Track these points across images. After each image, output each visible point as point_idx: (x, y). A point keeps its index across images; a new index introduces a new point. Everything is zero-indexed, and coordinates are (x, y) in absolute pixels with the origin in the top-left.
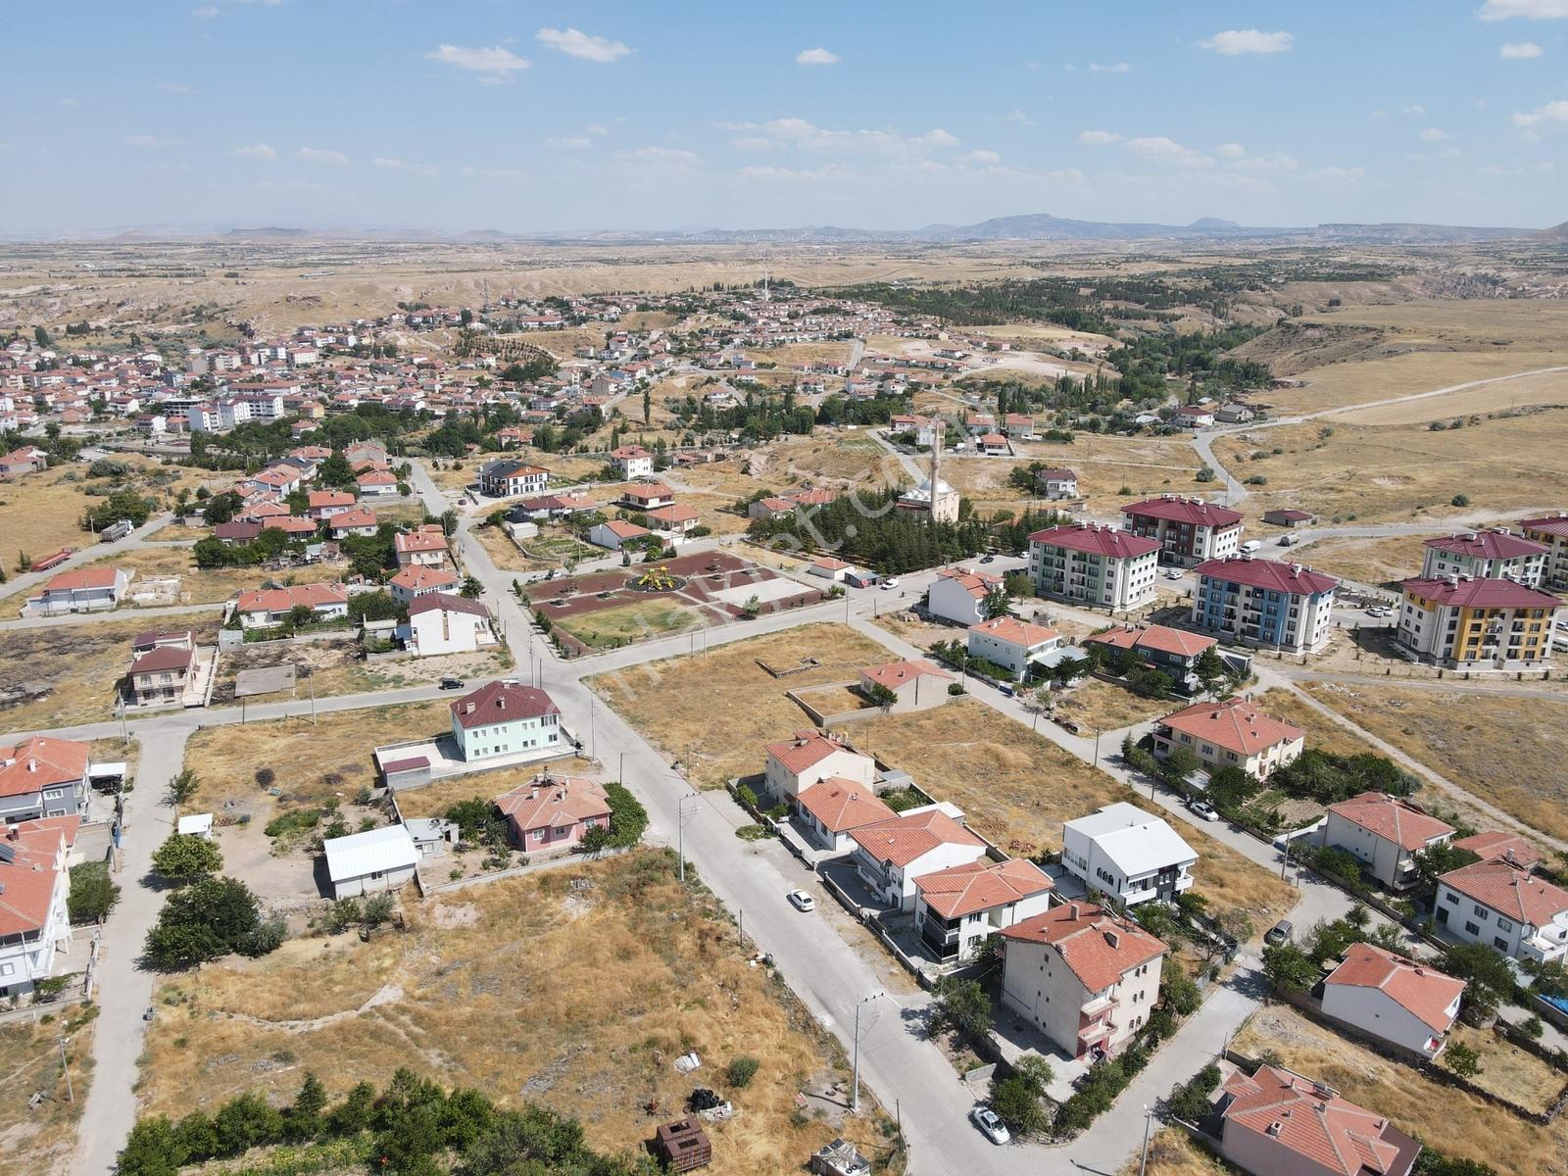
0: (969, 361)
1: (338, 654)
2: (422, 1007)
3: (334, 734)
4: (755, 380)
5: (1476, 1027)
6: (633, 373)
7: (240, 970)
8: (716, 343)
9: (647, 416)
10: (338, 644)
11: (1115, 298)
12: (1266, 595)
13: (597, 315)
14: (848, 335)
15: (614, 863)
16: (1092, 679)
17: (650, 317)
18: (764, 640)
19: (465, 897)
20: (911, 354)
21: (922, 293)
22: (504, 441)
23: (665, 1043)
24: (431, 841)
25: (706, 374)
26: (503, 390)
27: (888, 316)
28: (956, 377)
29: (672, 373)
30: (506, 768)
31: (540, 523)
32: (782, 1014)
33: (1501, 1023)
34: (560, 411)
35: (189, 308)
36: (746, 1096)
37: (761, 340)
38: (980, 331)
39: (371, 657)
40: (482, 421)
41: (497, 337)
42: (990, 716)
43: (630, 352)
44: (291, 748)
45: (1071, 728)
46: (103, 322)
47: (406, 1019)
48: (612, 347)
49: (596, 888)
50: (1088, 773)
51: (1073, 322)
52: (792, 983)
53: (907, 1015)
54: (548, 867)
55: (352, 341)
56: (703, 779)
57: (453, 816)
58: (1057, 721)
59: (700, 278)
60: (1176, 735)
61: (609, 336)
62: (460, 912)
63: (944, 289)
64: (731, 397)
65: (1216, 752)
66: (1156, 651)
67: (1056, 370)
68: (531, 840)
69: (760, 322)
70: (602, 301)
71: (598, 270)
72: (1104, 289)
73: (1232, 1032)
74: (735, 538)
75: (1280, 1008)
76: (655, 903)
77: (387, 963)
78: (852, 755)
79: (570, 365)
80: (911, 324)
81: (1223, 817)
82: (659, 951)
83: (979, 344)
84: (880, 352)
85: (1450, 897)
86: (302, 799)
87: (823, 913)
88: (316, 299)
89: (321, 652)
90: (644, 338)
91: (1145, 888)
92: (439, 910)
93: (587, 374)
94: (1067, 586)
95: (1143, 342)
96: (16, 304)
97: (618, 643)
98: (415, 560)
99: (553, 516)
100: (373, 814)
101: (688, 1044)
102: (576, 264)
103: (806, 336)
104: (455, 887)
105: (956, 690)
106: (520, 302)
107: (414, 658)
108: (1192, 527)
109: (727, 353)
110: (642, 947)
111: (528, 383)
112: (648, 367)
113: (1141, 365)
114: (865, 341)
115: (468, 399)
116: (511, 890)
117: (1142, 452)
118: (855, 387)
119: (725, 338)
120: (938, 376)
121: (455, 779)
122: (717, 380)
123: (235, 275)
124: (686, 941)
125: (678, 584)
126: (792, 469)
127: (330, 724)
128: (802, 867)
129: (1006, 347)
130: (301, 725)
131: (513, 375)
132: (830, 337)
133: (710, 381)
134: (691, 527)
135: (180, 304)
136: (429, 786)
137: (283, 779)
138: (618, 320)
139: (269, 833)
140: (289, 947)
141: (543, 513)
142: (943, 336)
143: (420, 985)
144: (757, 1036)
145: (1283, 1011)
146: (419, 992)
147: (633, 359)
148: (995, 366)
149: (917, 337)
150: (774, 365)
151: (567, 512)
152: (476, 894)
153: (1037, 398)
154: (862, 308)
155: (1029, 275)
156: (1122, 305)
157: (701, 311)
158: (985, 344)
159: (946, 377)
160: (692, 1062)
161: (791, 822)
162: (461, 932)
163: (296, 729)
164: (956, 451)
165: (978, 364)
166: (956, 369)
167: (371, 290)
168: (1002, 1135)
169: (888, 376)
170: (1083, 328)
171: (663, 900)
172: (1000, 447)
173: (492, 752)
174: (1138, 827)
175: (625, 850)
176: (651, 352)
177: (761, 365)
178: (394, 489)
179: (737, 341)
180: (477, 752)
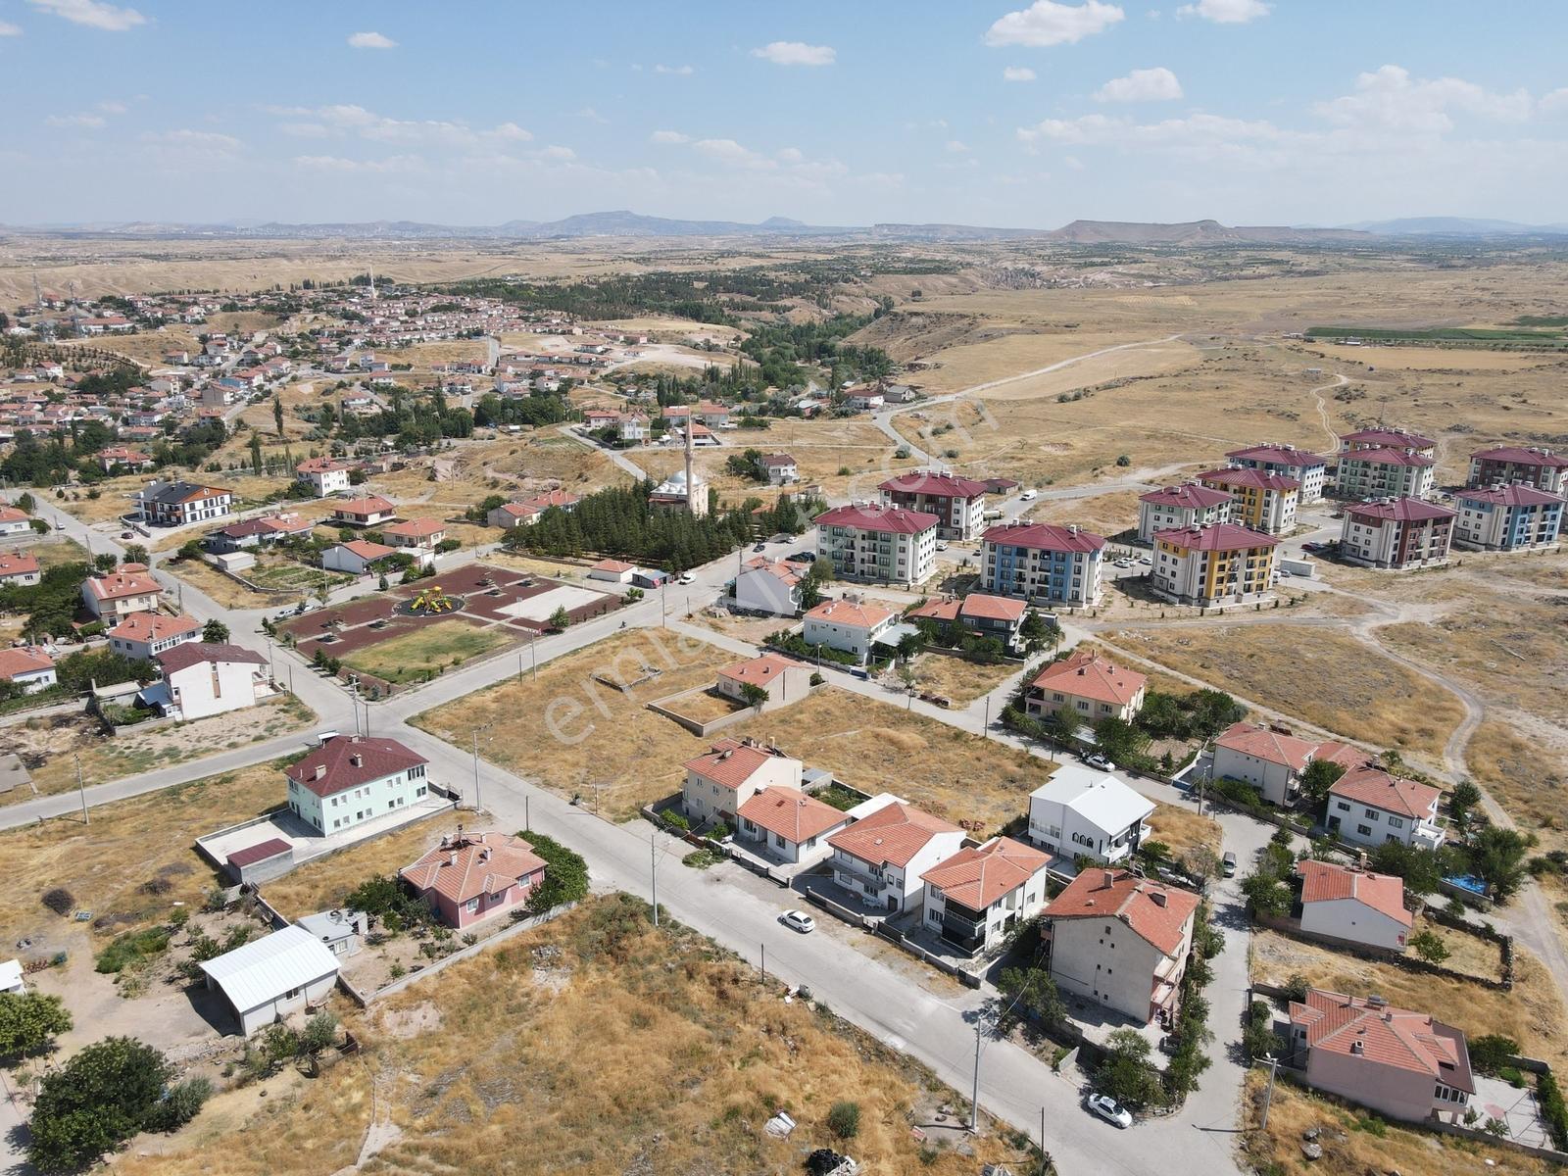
0: (611, 355)
1: (70, 733)
2: (437, 1139)
3: (123, 830)
4: (393, 383)
6: (249, 380)
7: (166, 1152)
8: (334, 344)
9: (280, 427)
10: (62, 721)
11: (727, 290)
12: (1053, 555)
13: (177, 317)
14: (478, 333)
15: (570, 921)
16: (927, 654)
17: (243, 318)
18: (586, 653)
19: (415, 995)
20: (552, 350)
21: (540, 288)
22: (109, 464)
23: (747, 1111)
24: (343, 939)
25: (335, 378)
26: (86, 404)
27: (513, 313)
28: (604, 372)
29: (294, 379)
30: (380, 836)
31: (250, 550)
32: (846, 1045)
33: (1429, 908)
34: (169, 426)
36: (861, 1143)
37: (383, 339)
38: (612, 325)
39: (120, 731)
40: (69, 442)
41: (58, 343)
42: (859, 703)
43: (234, 358)
44: (71, 857)
45: (940, 703)
47: (423, 1159)
48: (211, 352)
49: (564, 953)
50: (980, 743)
51: (697, 314)
52: (839, 1010)
53: (970, 1017)
54: (496, 941)
56: (613, 811)
57: (355, 904)
58: (923, 698)
59: (286, 275)
60: (1048, 695)
61: (204, 339)
62: (417, 1015)
63: (563, 284)
64: (372, 402)
65: (1092, 707)
66: (981, 619)
67: (700, 362)
68: (466, 913)
69: (378, 320)
70: (177, 301)
71: (147, 266)
72: (716, 283)
73: (1245, 966)
74: (488, 548)
75: (1265, 934)
76: (640, 955)
77: (357, 1097)
78: (784, 759)
79: (165, 376)
80: (538, 320)
81: (1119, 767)
82: (675, 1009)
83: (615, 338)
84: (518, 349)
85: (1341, 806)
86: (128, 919)
87: (825, 930)
89: (43, 734)
90: (246, 341)
91: (1121, 845)
92: (389, 1019)
93: (187, 383)
94: (858, 566)
95: (764, 333)
97: (429, 675)
98: (121, 608)
99: (264, 543)
100: (239, 920)
101: (771, 1105)
102: (118, 258)
103: (433, 335)
104: (398, 987)
105: (816, 681)
106: (68, 303)
107: (178, 725)
108: (949, 499)
109: (351, 354)
110: (656, 1009)
111: (113, 396)
112: (264, 372)
113: (773, 353)
114: (499, 339)
115: (40, 416)
116: (469, 977)
117: (835, 434)
118: (507, 387)
119: (343, 340)
120: (584, 372)
121: (323, 859)
122: (351, 385)
124: (699, 992)
125: (457, 604)
126: (490, 474)
127: (111, 820)
128: (775, 887)
129: (643, 340)
130: (68, 827)
131: (92, 387)
132: (460, 335)
133: (341, 385)
134: (438, 541)
136: (294, 874)
137: (84, 899)
138: (204, 322)
139: (103, 969)
140: (213, 1107)
141: (252, 540)
142: (577, 331)
143: (415, 1114)
144: (835, 1077)
145: (1267, 937)
146: (419, 1123)
147: (239, 364)
148: (637, 360)
149: (550, 332)
150: (409, 366)
151: (279, 536)
152: (429, 990)
153: (689, 390)
154: (483, 304)
155: (637, 271)
156: (738, 298)
157: (305, 311)
158: (622, 338)
159: (593, 372)
160: (783, 1124)
161: (735, 840)
162: (427, 1038)
163: (64, 834)
164: (663, 443)
165: (621, 359)
166: (601, 364)
168: (1125, 1118)
169: (536, 375)
170: (707, 320)
171: (649, 952)
172: (705, 437)
173: (354, 819)
174: (1097, 787)
175: (574, 904)
176: (261, 356)
177: (395, 367)
178: (26, 526)
179: (357, 342)
180: (337, 824)
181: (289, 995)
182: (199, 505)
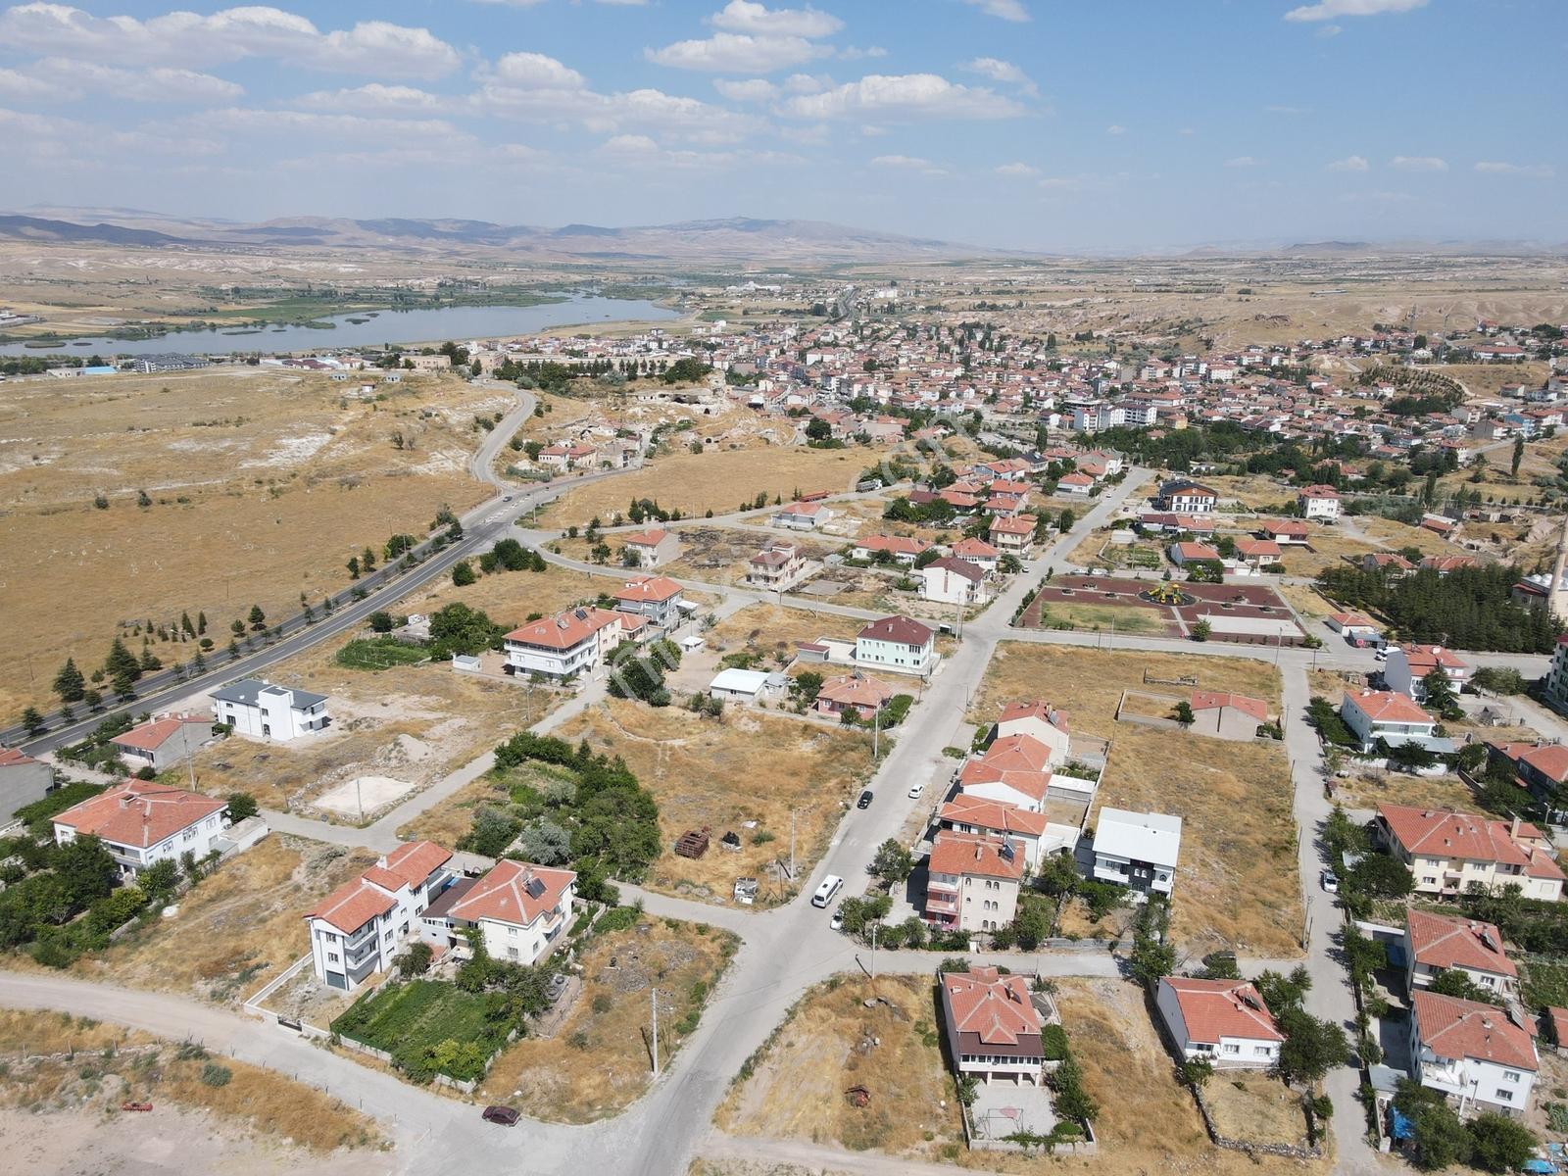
1: (881, 585)
2: (683, 753)
3: (817, 625)
5: (1287, 1085)
7: (642, 708)
9: (1515, 467)
10: (887, 579)
15: (854, 734)
16: (1455, 777)
19: (760, 718)
23: (750, 812)
24: (772, 685)
26: (1376, 422)
30: (871, 670)
31: (1147, 534)
32: (819, 829)
34: (1417, 450)
35: (1177, 322)
36: (753, 848)
39: (895, 591)
44: (787, 624)
45: (1328, 793)
46: (1105, 333)
47: (670, 754)
49: (827, 742)
55: (1275, 361)
56: (977, 718)
57: (800, 679)
58: (1329, 784)
61: (1556, 374)
62: (752, 724)
66: (1534, 770)
73: (1068, 974)
74: (1305, 581)
77: (696, 731)
78: (1048, 725)
79: (1480, 403)
81: (1342, 894)
82: (812, 780)
86: (756, 649)
87: (921, 802)
88: (1284, 318)
89: (874, 581)
91: (1122, 872)
92: (744, 720)
93: (1491, 415)
96: (1050, 314)
97: (1064, 627)
98: (1000, 539)
100: (772, 665)
104: (760, 711)
105: (1262, 732)
107: (915, 598)
110: (807, 775)
111: (1411, 418)
115: (1328, 427)
116: (786, 725)
123: (1247, 292)
125: (1184, 602)
127: (823, 620)
128: (949, 779)
130: (809, 615)
131: (1402, 408)
135: (1171, 318)
136: (820, 665)
137: (762, 637)
139: (725, 659)
140: (669, 708)
143: (694, 745)
144: (795, 831)
146: (690, 747)
151: (1180, 530)
152: (765, 719)
160: (751, 825)
162: (744, 734)
163: (803, 617)
167: (1352, 311)
168: (838, 926)
173: (873, 659)
180: (864, 656)
181: (732, 691)
182: (1186, 499)
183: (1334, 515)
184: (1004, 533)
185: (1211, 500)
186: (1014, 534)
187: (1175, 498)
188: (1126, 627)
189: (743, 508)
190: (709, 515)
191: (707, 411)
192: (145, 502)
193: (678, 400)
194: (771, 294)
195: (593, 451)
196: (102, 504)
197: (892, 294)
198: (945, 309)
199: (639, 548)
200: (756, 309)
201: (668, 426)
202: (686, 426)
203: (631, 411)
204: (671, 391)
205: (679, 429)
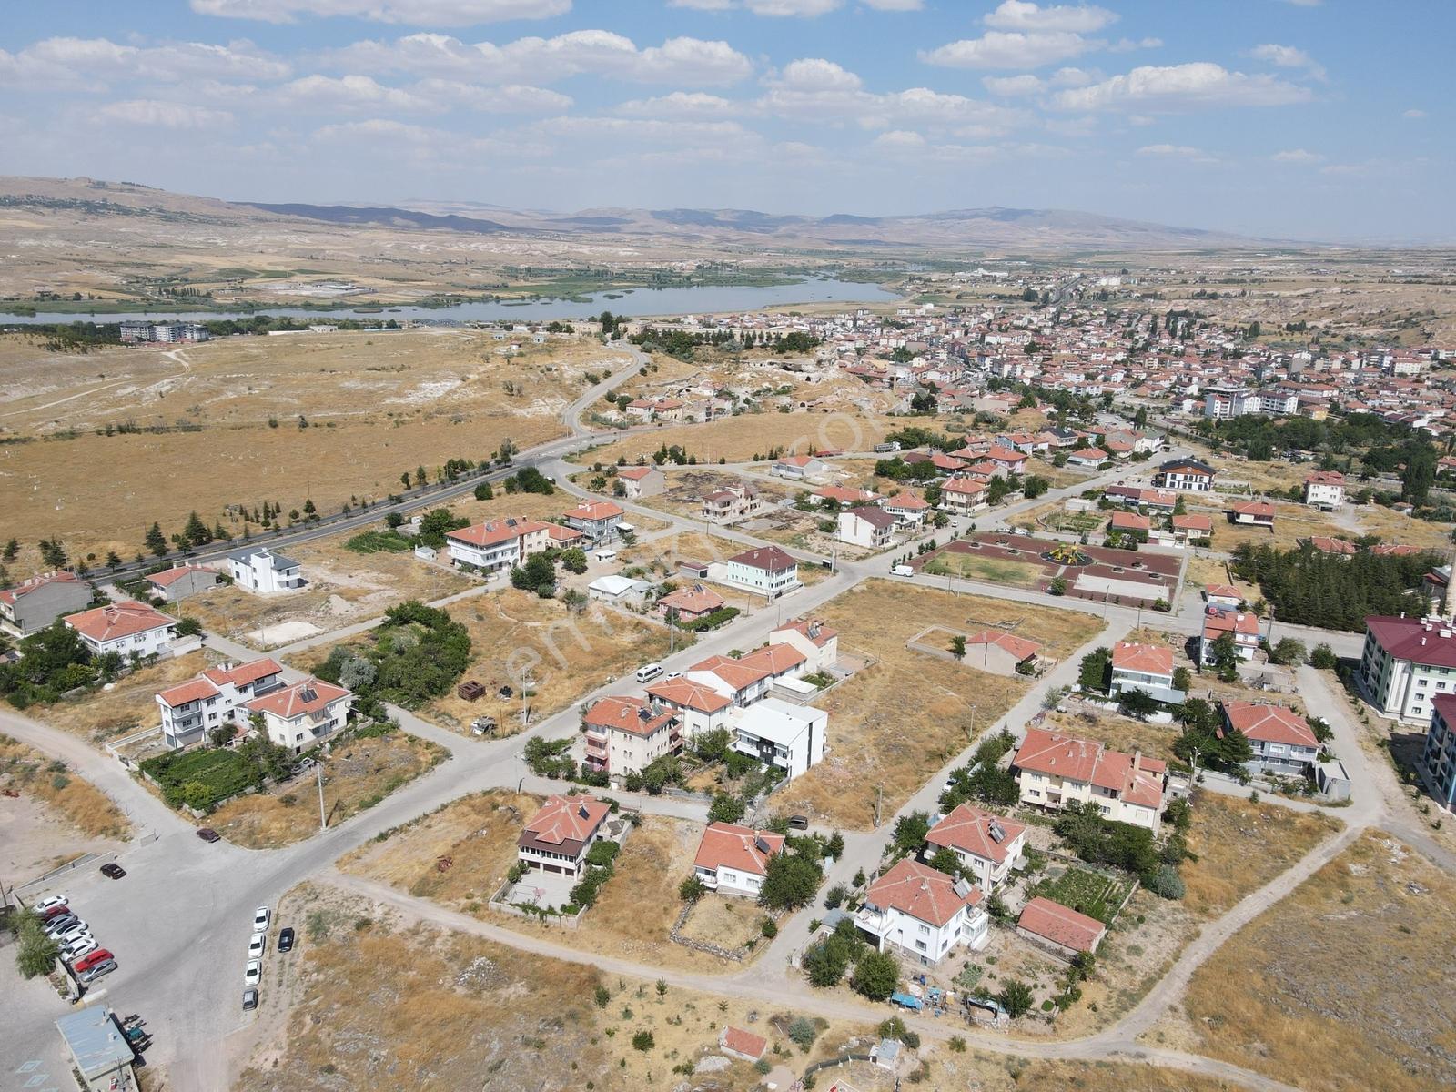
19: (608, 613)
35: (1406, 314)
39: (817, 532)
46: (1320, 324)
49: (646, 636)
62: (601, 618)
78: (804, 637)
91: (755, 747)
92: (598, 614)
99: (1126, 503)
104: (611, 608)
105: (1024, 670)
107: (836, 540)
116: (625, 621)
134: (1196, 536)
135: (1403, 311)
173: (740, 580)
180: (733, 577)
181: (603, 592)
182: (1180, 477)
183: (1335, 503)
184: (952, 491)
185: (1206, 479)
186: (960, 493)
187: (1169, 476)
188: (995, 577)
189: (756, 459)
190: (723, 462)
191: (808, 379)
192: (304, 425)
193: (786, 368)
194: (995, 279)
195: (679, 407)
196: (274, 424)
197: (1114, 283)
198: (1161, 297)
199: (627, 481)
200: (972, 294)
201: (768, 390)
202: (785, 391)
203: (740, 376)
204: (779, 359)
205: (779, 393)
